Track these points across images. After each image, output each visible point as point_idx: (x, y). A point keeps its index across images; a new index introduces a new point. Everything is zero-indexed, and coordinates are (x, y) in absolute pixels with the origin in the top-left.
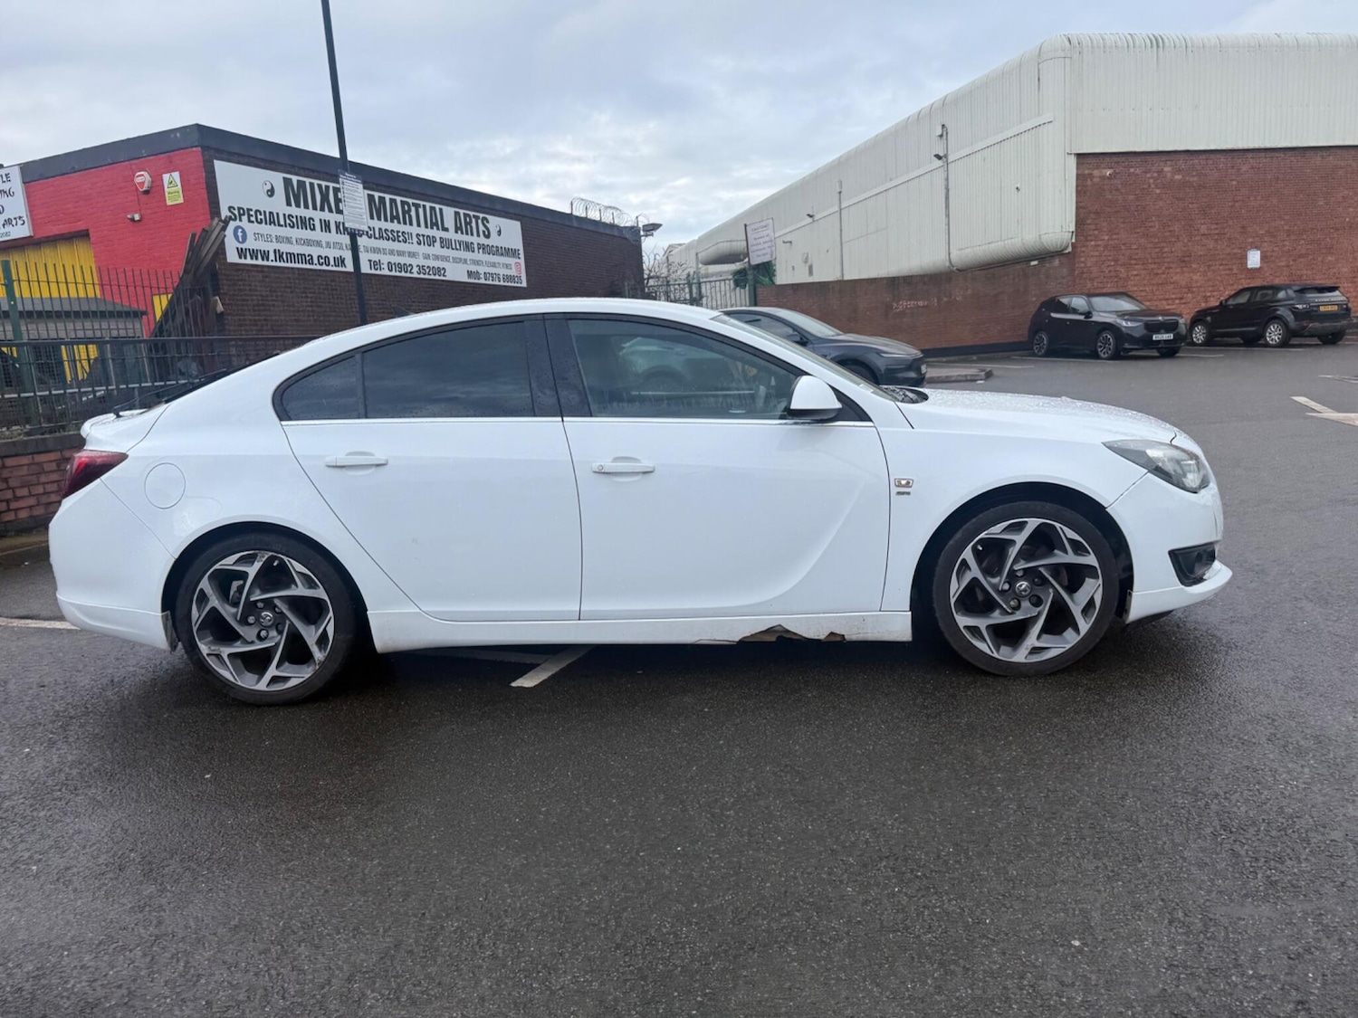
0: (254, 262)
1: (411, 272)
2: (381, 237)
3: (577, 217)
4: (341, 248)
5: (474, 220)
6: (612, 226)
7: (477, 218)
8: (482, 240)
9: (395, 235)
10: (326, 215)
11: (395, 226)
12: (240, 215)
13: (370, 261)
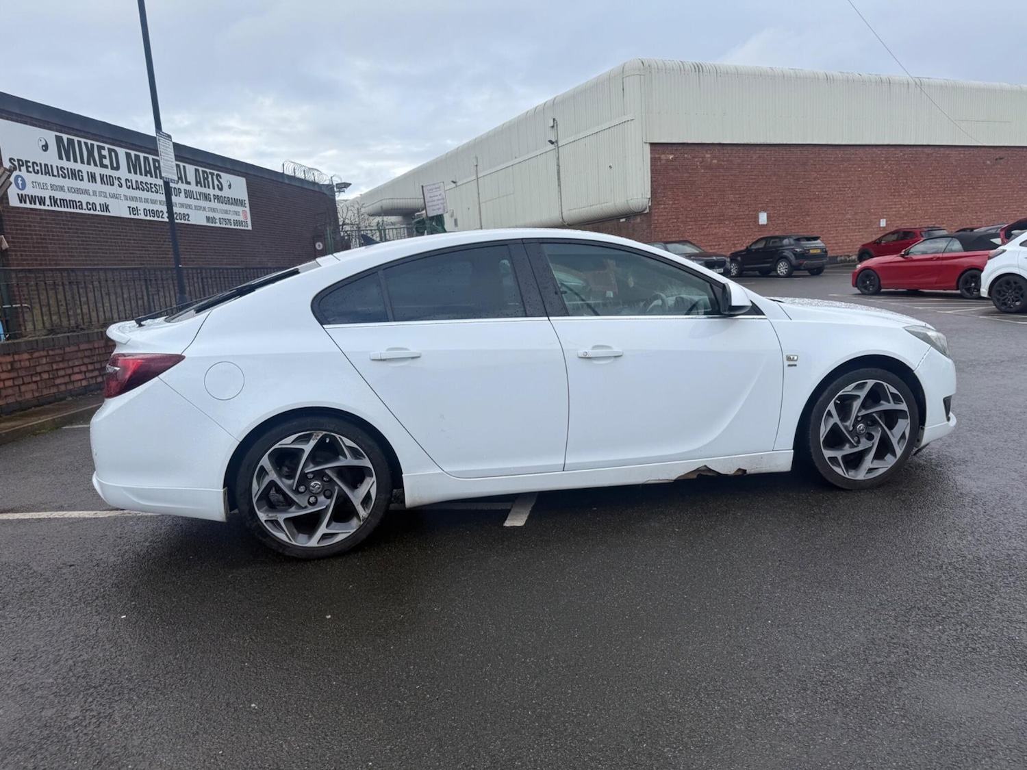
0: (33, 206)
1: (162, 217)
2: (137, 188)
3: (288, 176)
4: (105, 197)
5: (210, 176)
6: (314, 183)
7: (212, 174)
8: (217, 192)
9: (149, 186)
10: (92, 168)
11: (148, 179)
12: (20, 166)
13: (129, 207)
